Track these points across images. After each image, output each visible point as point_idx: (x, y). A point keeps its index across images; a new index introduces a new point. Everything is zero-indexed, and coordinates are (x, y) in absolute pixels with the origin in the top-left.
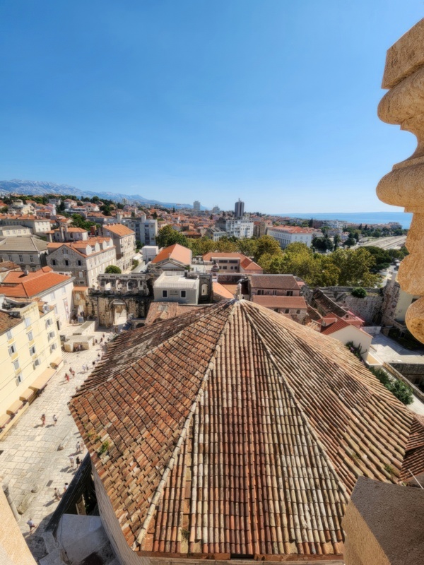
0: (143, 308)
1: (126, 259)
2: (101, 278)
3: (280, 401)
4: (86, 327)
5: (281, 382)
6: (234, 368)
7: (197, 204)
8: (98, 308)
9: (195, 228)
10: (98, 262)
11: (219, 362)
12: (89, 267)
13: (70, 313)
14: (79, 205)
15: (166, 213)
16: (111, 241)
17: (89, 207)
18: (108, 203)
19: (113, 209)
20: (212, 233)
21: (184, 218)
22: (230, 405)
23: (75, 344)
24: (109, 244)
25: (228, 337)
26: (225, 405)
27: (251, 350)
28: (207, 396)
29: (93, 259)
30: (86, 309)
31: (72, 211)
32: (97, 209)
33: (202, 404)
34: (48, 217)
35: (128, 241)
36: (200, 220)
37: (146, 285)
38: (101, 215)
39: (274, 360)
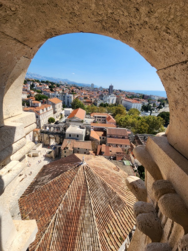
0: (62, 139)
1: (58, 114)
2: (45, 126)
3: (88, 210)
4: (38, 146)
5: (90, 203)
6: (74, 195)
7: (92, 85)
8: (43, 138)
9: (90, 98)
10: (45, 116)
11: (70, 192)
12: (41, 118)
13: (32, 139)
14: (40, 85)
15: (78, 90)
16: (51, 107)
17: (44, 86)
18: (52, 83)
19: (54, 87)
20: (97, 101)
21: (86, 93)
22: (70, 211)
23: (33, 154)
24: (50, 108)
25: (75, 181)
26: (68, 211)
27: (82, 188)
28: (63, 207)
29: (43, 115)
30: (39, 139)
31: (37, 88)
32: (48, 87)
33: (60, 210)
34: (26, 91)
35: (59, 105)
36: (93, 94)
37: (63, 129)
38: (49, 90)
39: (89, 193)
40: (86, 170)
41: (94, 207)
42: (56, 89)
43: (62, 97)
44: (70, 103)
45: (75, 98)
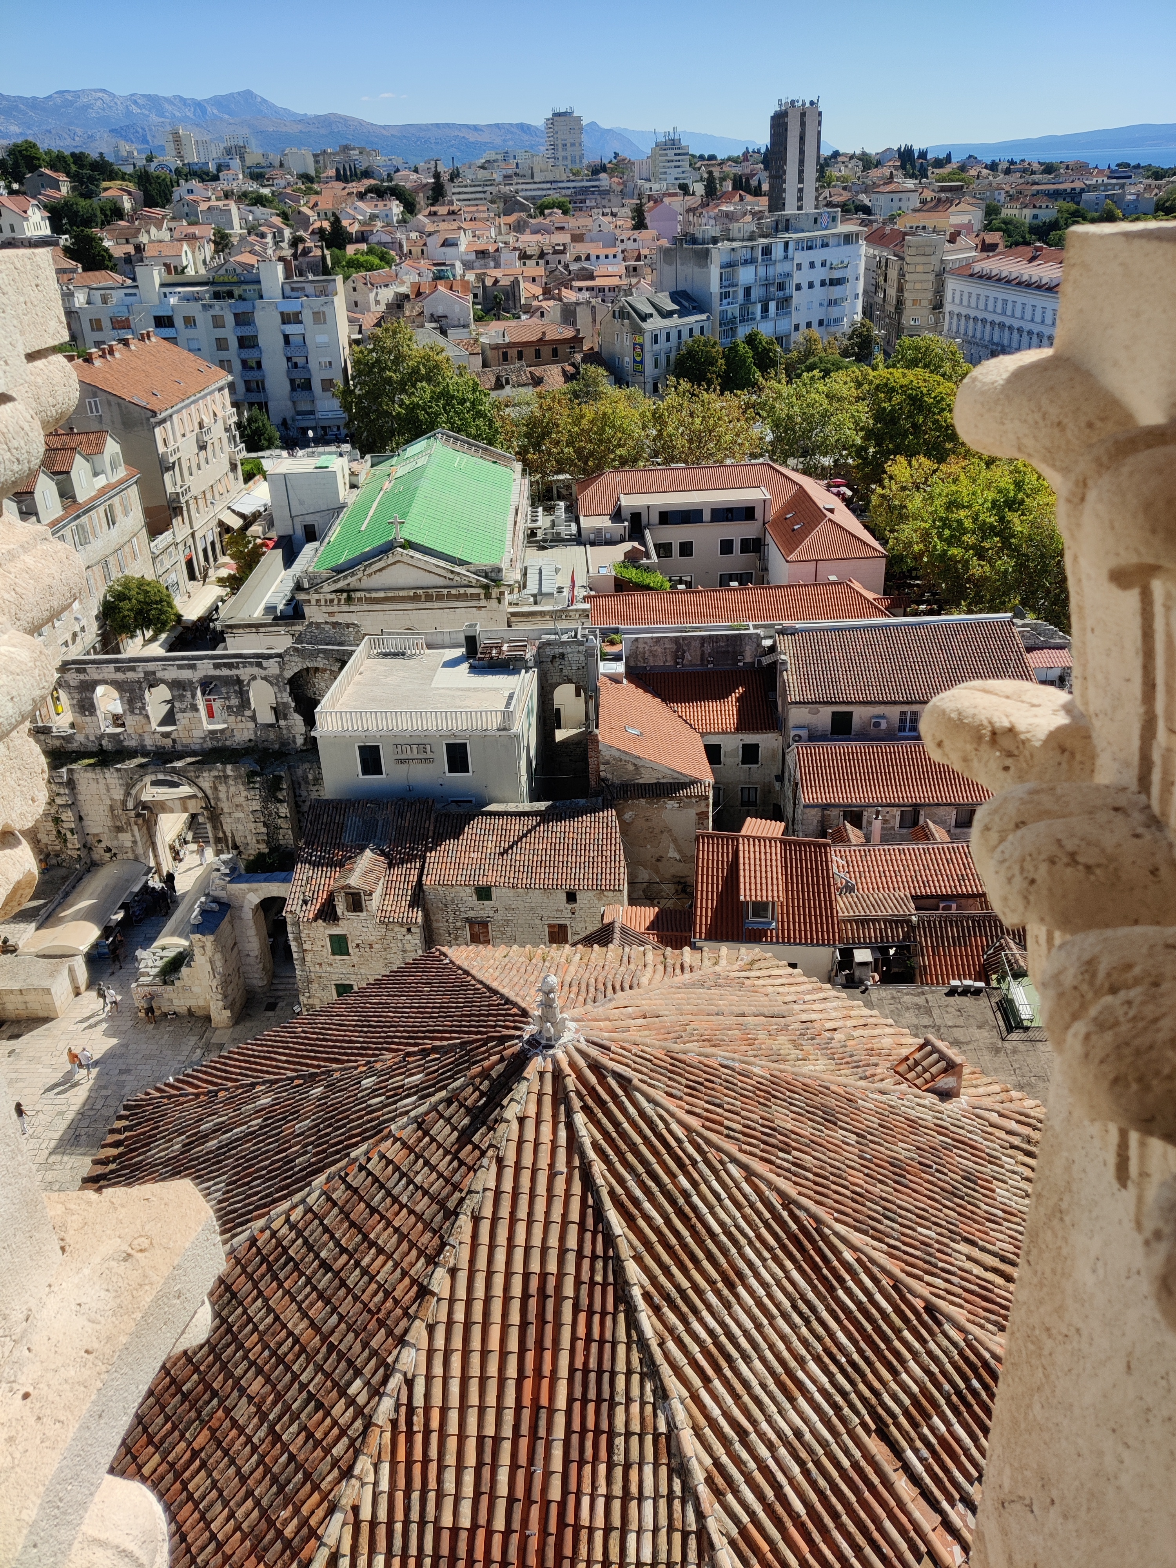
1: (199, 526)
2: (73, 678)
7: (564, 126)
9: (548, 293)
18: (87, 170)
21: (492, 236)
24: (103, 466)
26: (446, 1521)
28: (384, 1486)
33: (366, 1514)
35: (198, 425)
36: (577, 238)
37: (286, 698)
39: (649, 1333)
40: (586, 1109)
41: (717, 1463)
42: (143, 239)
43: (218, 323)
44: (328, 384)
45: (368, 321)
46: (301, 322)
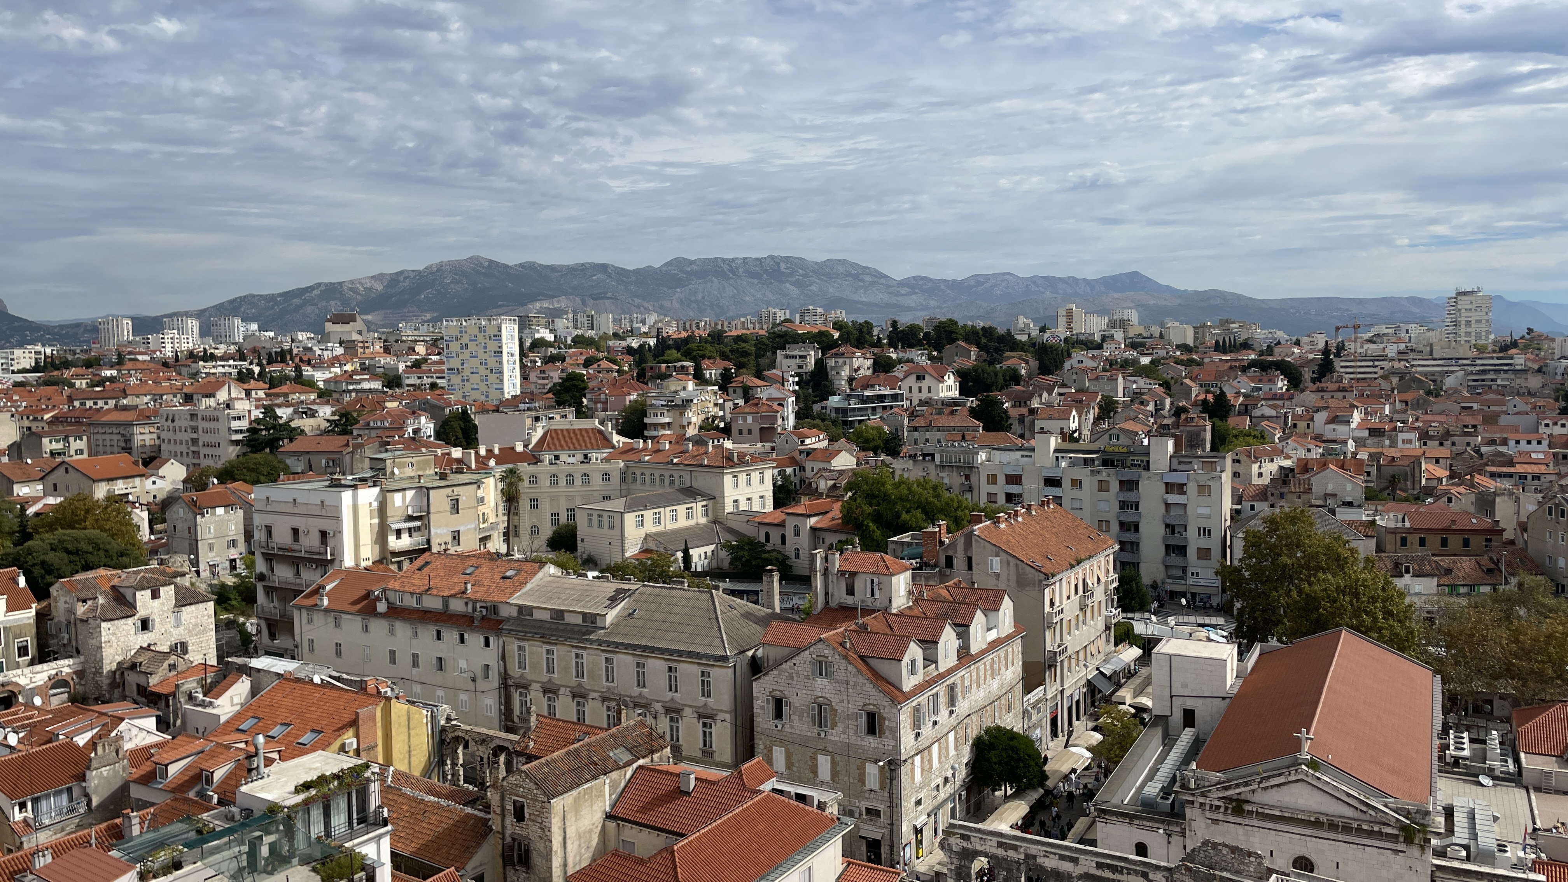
1: (1067, 684)
9: (1456, 476)
12: (905, 741)
14: (882, 366)
16: (1006, 607)
17: (920, 375)
18: (993, 342)
19: (1015, 378)
21: (1388, 414)
24: (997, 622)
31: (851, 403)
32: (949, 387)
35: (1083, 587)
38: (963, 419)
43: (1103, 486)
44: (1205, 554)
45: (1253, 493)
46: (1185, 493)
